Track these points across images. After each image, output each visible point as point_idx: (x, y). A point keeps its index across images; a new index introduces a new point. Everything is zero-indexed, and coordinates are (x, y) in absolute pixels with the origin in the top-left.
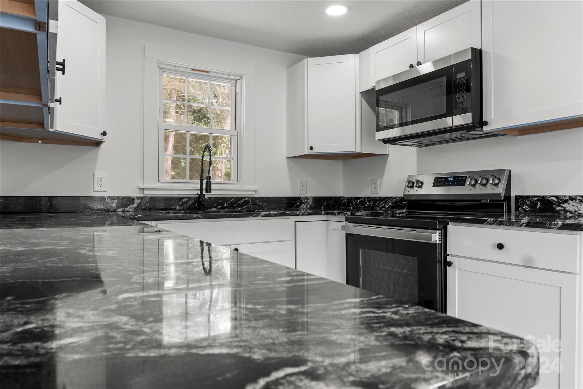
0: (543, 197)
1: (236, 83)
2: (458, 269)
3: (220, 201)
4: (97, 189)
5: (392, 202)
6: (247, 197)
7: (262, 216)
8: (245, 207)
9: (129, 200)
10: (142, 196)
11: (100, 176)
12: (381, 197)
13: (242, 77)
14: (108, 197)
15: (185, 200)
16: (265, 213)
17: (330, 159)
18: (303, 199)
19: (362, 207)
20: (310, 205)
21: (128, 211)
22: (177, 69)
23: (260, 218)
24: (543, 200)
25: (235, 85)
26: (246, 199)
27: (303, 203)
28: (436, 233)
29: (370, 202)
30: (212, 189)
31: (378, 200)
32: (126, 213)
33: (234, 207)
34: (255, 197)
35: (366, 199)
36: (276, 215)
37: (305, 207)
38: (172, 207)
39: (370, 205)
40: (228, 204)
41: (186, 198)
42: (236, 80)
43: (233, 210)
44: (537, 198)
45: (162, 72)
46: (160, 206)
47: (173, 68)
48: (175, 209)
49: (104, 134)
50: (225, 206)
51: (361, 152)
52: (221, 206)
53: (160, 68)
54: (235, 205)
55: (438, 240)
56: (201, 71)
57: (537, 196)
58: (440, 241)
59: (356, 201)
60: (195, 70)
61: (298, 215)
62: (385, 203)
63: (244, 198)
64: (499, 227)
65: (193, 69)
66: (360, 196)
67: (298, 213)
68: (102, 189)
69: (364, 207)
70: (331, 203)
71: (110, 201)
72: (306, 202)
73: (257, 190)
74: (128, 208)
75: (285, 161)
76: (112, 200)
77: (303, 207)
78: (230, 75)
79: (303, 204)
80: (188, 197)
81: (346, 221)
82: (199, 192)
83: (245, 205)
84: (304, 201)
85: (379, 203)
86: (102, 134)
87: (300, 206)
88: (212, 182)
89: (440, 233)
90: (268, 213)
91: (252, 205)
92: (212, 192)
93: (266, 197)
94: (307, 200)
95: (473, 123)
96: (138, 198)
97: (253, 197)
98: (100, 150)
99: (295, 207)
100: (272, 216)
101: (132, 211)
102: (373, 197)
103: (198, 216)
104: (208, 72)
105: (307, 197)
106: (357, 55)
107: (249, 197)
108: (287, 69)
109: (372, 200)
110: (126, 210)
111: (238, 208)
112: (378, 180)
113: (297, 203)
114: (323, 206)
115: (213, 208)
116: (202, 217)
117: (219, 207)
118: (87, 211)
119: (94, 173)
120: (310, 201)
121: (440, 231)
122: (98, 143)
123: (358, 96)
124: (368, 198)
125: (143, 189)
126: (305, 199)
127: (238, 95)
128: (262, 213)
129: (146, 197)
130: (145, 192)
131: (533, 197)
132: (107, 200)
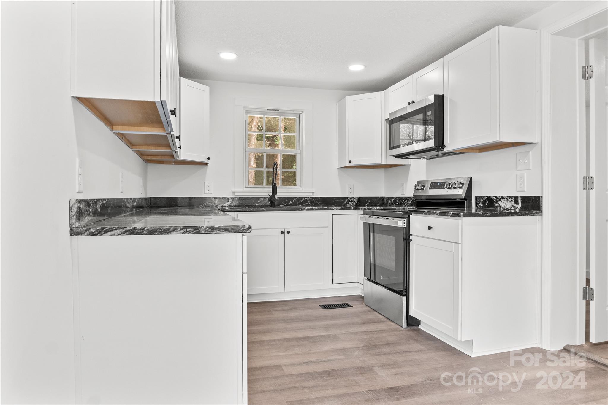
0: (489, 197)
1: (299, 116)
2: (415, 244)
3: (287, 200)
4: (206, 192)
5: (412, 200)
6: (306, 197)
7: (307, 210)
8: (305, 204)
9: (226, 199)
10: (234, 196)
11: (208, 184)
12: (405, 197)
13: (303, 111)
14: (213, 198)
15: (262, 199)
16: (309, 208)
17: (373, 168)
18: (350, 198)
19: (395, 205)
20: (356, 203)
21: (225, 206)
22: (257, 110)
23: (305, 211)
24: (489, 199)
25: (299, 117)
26: (306, 199)
27: (350, 201)
28: (402, 220)
29: (399, 201)
30: (277, 191)
31: (404, 199)
32: (224, 208)
33: (296, 205)
34: (312, 197)
35: (397, 198)
36: (316, 210)
37: (352, 204)
38: (253, 204)
39: (399, 203)
40: (292, 202)
41: (262, 198)
42: (300, 114)
43: (296, 206)
44: (486, 198)
45: (247, 113)
46: (245, 203)
47: (254, 110)
48: (255, 205)
49: (208, 159)
50: (290, 203)
51: (386, 164)
52: (287, 204)
53: (246, 111)
54: (297, 203)
55: (403, 225)
56: (274, 110)
57: (486, 196)
58: (404, 225)
59: (391, 200)
60: (270, 110)
61: (333, 210)
62: (408, 202)
63: (304, 198)
64: (429, 216)
65: (268, 110)
66: (394, 196)
67: (333, 208)
68: (209, 192)
69: (396, 205)
70: (374, 202)
71: (214, 200)
72: (352, 201)
73: (314, 192)
74: (225, 205)
75: (337, 170)
76: (215, 199)
77: (350, 205)
78: (294, 111)
79: (350, 203)
80: (264, 197)
81: (364, 213)
82: (271, 194)
83: (305, 203)
84: (351, 200)
85: (404, 201)
86: (207, 159)
87: (348, 204)
88: (277, 187)
89: (404, 220)
90: (311, 208)
91: (310, 203)
92: (277, 193)
93: (321, 197)
94: (354, 199)
95: (435, 146)
96: (232, 198)
97: (310, 198)
98: (208, 168)
99: (343, 204)
100: (314, 210)
101: (228, 207)
102: (401, 197)
103: (263, 209)
104: (278, 110)
105: (353, 197)
106: (383, 92)
107: (308, 197)
108: (337, 103)
109: (400, 199)
110: (224, 205)
111: (299, 205)
112: (405, 184)
113: (345, 202)
114: (367, 204)
115: (282, 205)
116: (266, 210)
117: (285, 204)
118: (200, 206)
119: (204, 183)
120: (356, 200)
121: (405, 219)
122: (206, 164)
123: (384, 122)
124: (398, 198)
125: (235, 192)
126: (352, 198)
127: (301, 125)
128: (307, 208)
129: (237, 197)
130: (236, 194)
131: (484, 197)
132: (212, 200)
